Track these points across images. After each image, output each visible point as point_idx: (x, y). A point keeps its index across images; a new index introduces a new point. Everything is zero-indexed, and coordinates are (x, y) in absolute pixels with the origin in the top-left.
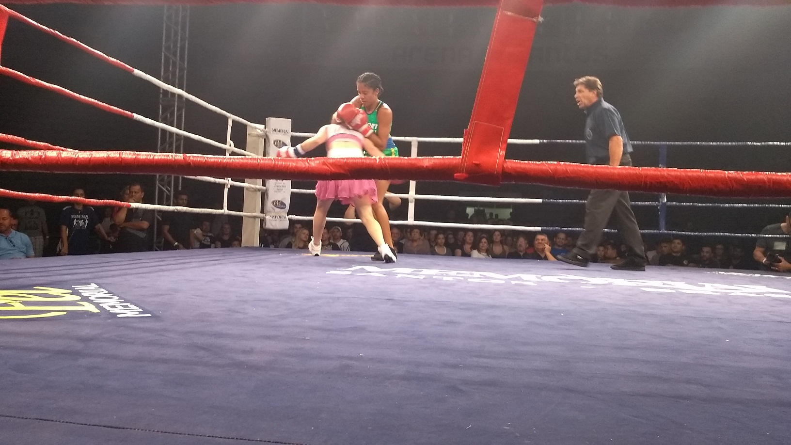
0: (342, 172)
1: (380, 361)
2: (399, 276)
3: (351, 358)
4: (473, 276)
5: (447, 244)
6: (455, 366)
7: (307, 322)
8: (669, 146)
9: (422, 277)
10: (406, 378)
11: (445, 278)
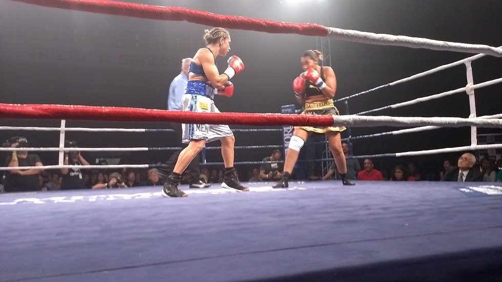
0: (47, 113)
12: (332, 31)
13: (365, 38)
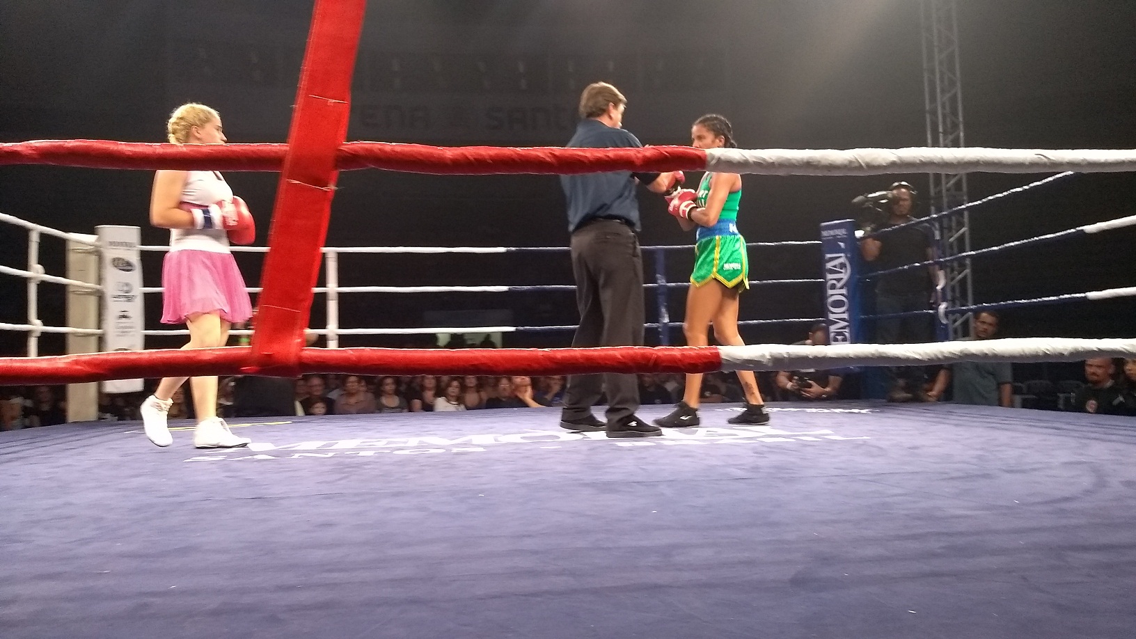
1: (194, 593)
2: (296, 456)
3: (154, 594)
4: (407, 445)
5: (397, 393)
6: (291, 588)
7: (120, 547)
8: (666, 249)
9: (331, 455)
10: (216, 613)
11: (362, 454)
12: (719, 158)
13: (808, 164)
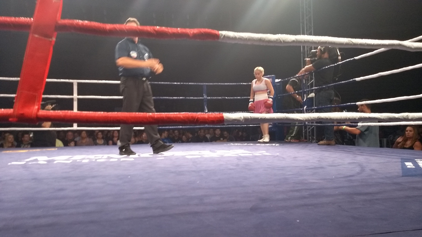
12: (224, 36)
